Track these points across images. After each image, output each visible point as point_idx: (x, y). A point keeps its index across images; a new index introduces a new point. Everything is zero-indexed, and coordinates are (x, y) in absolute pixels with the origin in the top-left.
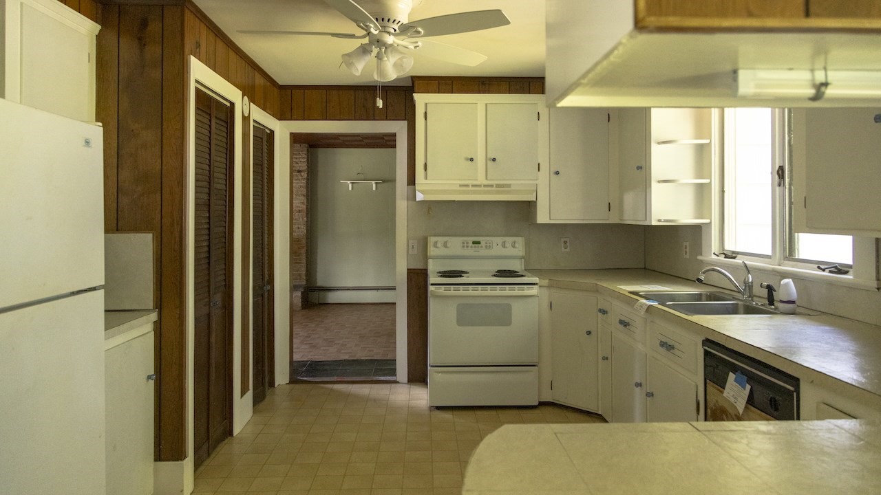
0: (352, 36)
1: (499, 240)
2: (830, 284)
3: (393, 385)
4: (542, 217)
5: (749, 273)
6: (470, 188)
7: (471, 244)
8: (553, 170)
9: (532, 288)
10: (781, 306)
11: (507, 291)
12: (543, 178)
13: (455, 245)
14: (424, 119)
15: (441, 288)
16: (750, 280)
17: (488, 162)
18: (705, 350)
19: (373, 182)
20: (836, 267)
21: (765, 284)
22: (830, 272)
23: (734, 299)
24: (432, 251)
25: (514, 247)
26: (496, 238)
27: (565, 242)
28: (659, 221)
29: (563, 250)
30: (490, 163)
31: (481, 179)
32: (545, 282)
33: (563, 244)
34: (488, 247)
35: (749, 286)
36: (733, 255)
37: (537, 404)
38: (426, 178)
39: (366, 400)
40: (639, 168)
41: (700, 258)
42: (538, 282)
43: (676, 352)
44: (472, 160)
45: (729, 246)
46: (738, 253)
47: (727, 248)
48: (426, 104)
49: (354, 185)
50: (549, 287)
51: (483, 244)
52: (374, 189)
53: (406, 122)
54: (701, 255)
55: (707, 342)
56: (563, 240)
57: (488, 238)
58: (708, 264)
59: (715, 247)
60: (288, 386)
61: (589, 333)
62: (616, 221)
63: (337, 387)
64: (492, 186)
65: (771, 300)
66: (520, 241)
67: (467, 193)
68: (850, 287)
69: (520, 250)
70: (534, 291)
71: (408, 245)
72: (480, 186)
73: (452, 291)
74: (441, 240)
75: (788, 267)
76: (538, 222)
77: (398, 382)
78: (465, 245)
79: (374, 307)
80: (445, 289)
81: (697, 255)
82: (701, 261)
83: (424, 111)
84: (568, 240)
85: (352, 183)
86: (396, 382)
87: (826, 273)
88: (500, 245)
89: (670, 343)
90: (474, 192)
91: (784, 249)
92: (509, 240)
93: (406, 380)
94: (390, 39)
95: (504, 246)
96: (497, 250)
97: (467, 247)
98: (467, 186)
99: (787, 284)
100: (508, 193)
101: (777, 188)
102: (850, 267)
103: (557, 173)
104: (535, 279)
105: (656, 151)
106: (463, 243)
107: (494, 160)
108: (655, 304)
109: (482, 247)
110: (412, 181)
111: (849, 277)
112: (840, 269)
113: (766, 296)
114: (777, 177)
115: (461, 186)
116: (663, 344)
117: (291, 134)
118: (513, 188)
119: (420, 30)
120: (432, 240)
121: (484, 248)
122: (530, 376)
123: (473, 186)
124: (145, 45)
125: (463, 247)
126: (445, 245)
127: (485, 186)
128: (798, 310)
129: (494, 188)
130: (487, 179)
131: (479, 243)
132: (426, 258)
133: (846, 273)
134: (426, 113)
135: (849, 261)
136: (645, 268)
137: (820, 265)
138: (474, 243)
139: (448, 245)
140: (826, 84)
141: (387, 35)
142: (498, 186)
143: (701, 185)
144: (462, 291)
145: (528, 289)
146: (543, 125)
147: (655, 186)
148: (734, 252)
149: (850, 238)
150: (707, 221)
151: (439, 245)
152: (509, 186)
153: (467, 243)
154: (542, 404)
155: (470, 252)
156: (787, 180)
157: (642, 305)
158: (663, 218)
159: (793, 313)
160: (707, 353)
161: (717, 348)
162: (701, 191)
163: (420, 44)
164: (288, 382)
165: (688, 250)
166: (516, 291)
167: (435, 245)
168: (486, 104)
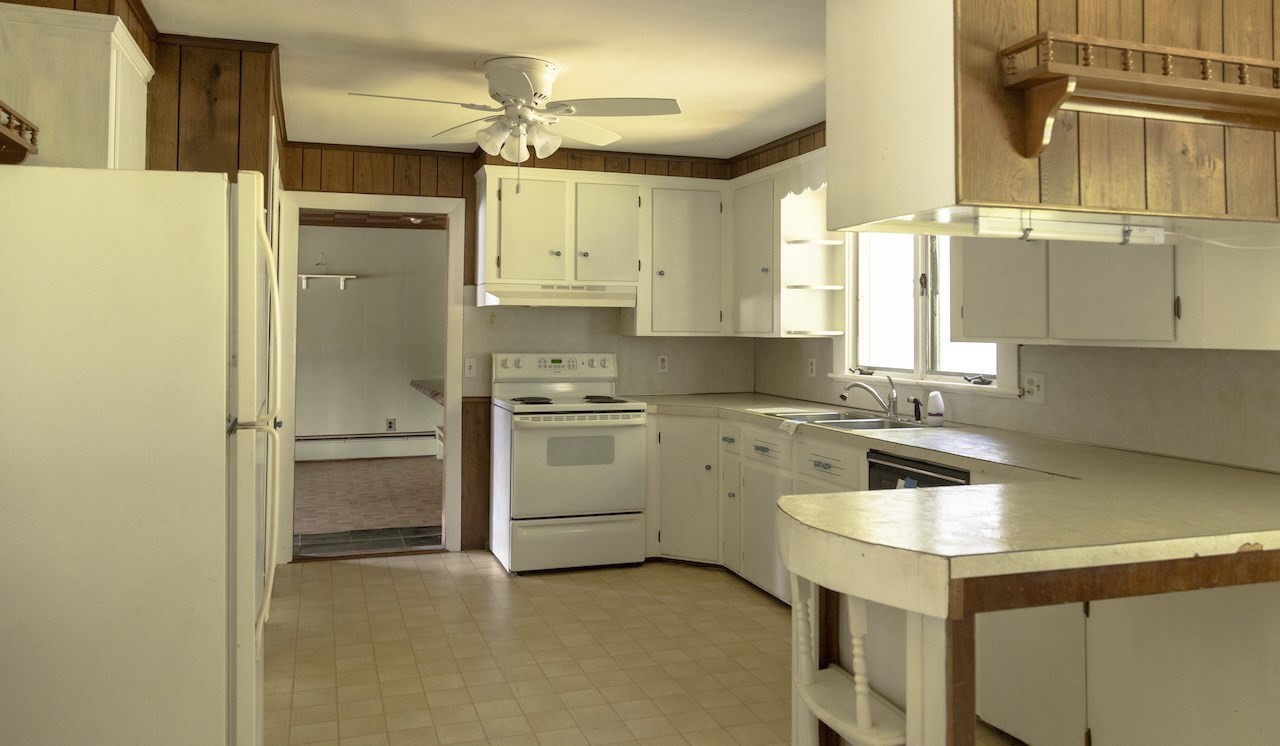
0: (485, 108)
1: (584, 358)
2: (973, 394)
3: (443, 555)
4: (643, 328)
5: (893, 388)
6: (555, 290)
7: (549, 363)
8: (656, 270)
9: (639, 416)
10: (930, 418)
11: (610, 420)
12: (645, 276)
13: (530, 364)
14: (497, 199)
15: (527, 419)
16: (895, 396)
17: (579, 257)
18: (870, 462)
19: (342, 278)
20: (980, 378)
21: (912, 398)
22: (975, 383)
23: (877, 417)
24: (498, 372)
25: (604, 366)
26: (582, 355)
27: (663, 361)
28: (789, 332)
29: (660, 370)
30: (581, 259)
31: (569, 280)
32: (654, 408)
33: (660, 364)
34: (572, 366)
35: (893, 403)
36: (868, 371)
37: (643, 560)
38: (499, 277)
39: (418, 573)
40: (765, 270)
41: (830, 375)
42: (645, 408)
43: (832, 470)
44: (558, 254)
45: (864, 362)
46: (875, 368)
47: (860, 364)
48: (500, 180)
49: (310, 281)
50: (658, 414)
51: (564, 362)
52: (342, 287)
53: (463, 201)
54: (832, 372)
55: (873, 453)
56: (660, 358)
57: (571, 356)
58: (840, 381)
59: (848, 362)
60: (291, 565)
61: (708, 467)
62: (729, 333)
63: (363, 561)
64: (582, 288)
65: (918, 416)
66: (611, 359)
67: (549, 296)
68: (994, 397)
69: (610, 372)
70: (641, 419)
71: (464, 365)
72: (566, 287)
73: (542, 421)
74: (511, 358)
75: (930, 380)
76: (638, 334)
77: (448, 551)
78: (542, 364)
79: (342, 465)
80: (534, 419)
81: (826, 373)
82: (832, 379)
83: (497, 189)
84: (665, 357)
85: (307, 278)
86: (445, 551)
87: (971, 385)
88: (586, 364)
89: (827, 461)
90: (559, 296)
91: (926, 362)
92: (597, 358)
93: (458, 547)
94: (531, 115)
95: (591, 365)
96: (583, 371)
97: (545, 366)
98: (552, 287)
99: (935, 396)
100: (602, 297)
101: (920, 298)
102: (994, 377)
103: (661, 273)
104: (642, 405)
105: (786, 249)
106: (540, 362)
107: (586, 255)
108: (804, 422)
109: (564, 367)
110: (471, 278)
111: (993, 386)
112: (984, 380)
113: (913, 414)
114: (920, 285)
115: (543, 287)
116: (817, 464)
117: (300, 209)
118: (607, 291)
119: (573, 108)
120: (498, 358)
121: (566, 368)
122: (633, 525)
123: (559, 287)
124: (216, 100)
125: (540, 366)
126: (517, 364)
127: (574, 288)
128: (945, 424)
129: (585, 291)
130: (576, 279)
131: (560, 361)
132: (489, 382)
133: (989, 383)
134: (500, 192)
135: (994, 373)
136: (755, 392)
137: (967, 377)
138: (553, 361)
139: (521, 364)
140: (1030, 230)
141: (529, 110)
142: (590, 288)
143: (833, 291)
144: (554, 421)
145: (635, 417)
146: (645, 212)
147: (784, 290)
148: (869, 368)
149: (994, 345)
150: (840, 333)
151: (509, 364)
152: (603, 288)
153: (545, 362)
154: (650, 561)
155: (548, 373)
156: (930, 289)
157: (789, 425)
158: (793, 330)
159: (940, 426)
160: (872, 465)
161: (883, 457)
162: (833, 298)
163: (558, 120)
164: (290, 560)
165: (814, 367)
166: (620, 420)
167: (504, 365)
168: (576, 184)
